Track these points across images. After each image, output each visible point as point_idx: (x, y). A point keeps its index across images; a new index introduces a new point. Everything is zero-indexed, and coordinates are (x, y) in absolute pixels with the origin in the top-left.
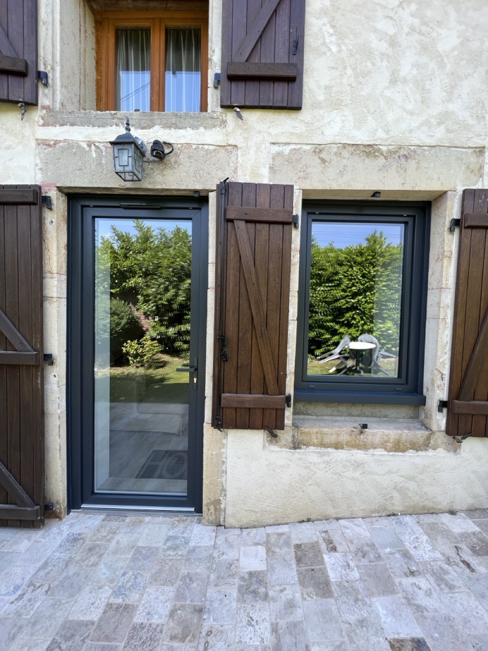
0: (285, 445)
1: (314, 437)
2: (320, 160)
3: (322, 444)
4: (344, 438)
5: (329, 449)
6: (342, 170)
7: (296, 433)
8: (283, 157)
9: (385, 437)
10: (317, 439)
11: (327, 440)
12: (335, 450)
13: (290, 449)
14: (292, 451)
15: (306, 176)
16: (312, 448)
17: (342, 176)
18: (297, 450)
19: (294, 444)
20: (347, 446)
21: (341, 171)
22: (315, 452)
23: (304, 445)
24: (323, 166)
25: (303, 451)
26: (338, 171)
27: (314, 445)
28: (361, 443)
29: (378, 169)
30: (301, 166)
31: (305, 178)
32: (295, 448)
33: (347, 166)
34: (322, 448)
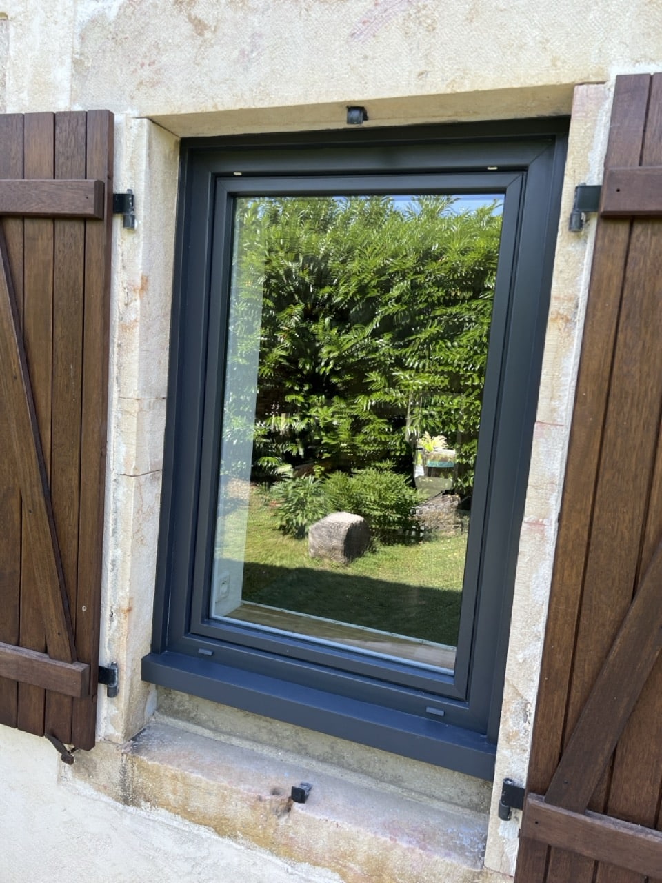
0: (105, 787)
1: (168, 786)
2: (190, 26)
3: (186, 811)
4: (239, 811)
5: (202, 828)
6: (248, 48)
7: (129, 766)
8: (104, 28)
9: (342, 842)
10: (174, 792)
11: (196, 804)
12: (215, 837)
13: (117, 800)
14: (120, 806)
15: (156, 77)
16: (162, 814)
17: (246, 69)
18: (131, 809)
19: (124, 790)
20: (245, 834)
21: (242, 53)
22: (169, 827)
23: (147, 800)
24: (199, 41)
25: (143, 813)
26: (236, 53)
27: (167, 807)
28: (280, 839)
29: (347, 31)
30: (144, 49)
31: (154, 84)
32: (126, 801)
33: (261, 36)
34: (187, 822)
